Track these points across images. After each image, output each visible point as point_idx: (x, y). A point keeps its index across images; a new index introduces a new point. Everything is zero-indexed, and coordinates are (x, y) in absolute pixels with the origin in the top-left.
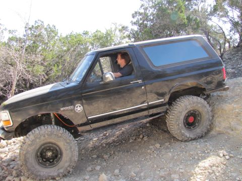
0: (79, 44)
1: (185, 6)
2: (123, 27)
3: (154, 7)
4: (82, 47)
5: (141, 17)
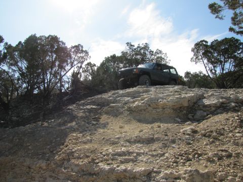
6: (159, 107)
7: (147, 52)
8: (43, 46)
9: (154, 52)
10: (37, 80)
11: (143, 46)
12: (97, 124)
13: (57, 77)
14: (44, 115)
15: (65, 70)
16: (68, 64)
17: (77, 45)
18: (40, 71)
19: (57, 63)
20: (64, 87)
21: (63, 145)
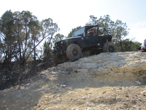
6: (121, 71)
7: (108, 23)
8: (18, 20)
9: (115, 23)
10: (14, 50)
11: (105, 18)
12: (66, 86)
13: (31, 47)
14: (21, 80)
15: (38, 40)
16: (40, 36)
17: (47, 19)
18: (16, 42)
19: (31, 35)
20: (37, 55)
21: (36, 105)
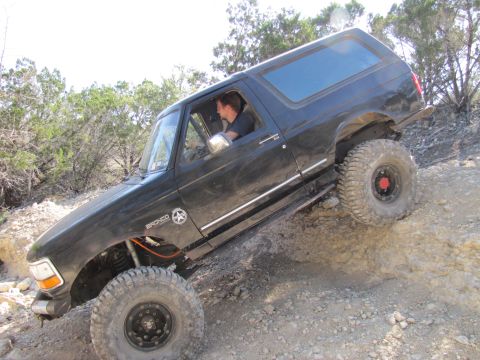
0: (108, 108)
1: (316, 33)
2: (196, 74)
3: (257, 35)
4: (115, 114)
5: (231, 54)
